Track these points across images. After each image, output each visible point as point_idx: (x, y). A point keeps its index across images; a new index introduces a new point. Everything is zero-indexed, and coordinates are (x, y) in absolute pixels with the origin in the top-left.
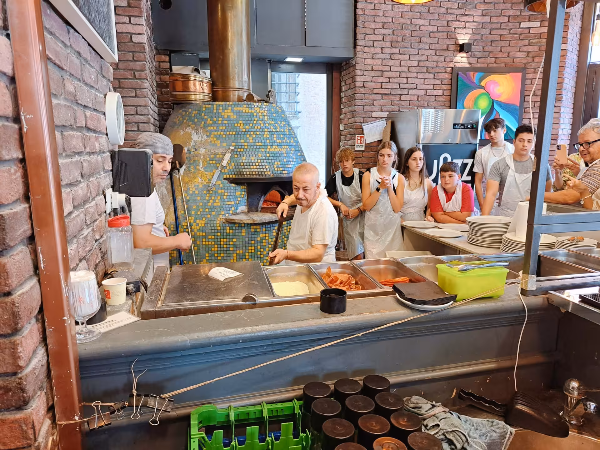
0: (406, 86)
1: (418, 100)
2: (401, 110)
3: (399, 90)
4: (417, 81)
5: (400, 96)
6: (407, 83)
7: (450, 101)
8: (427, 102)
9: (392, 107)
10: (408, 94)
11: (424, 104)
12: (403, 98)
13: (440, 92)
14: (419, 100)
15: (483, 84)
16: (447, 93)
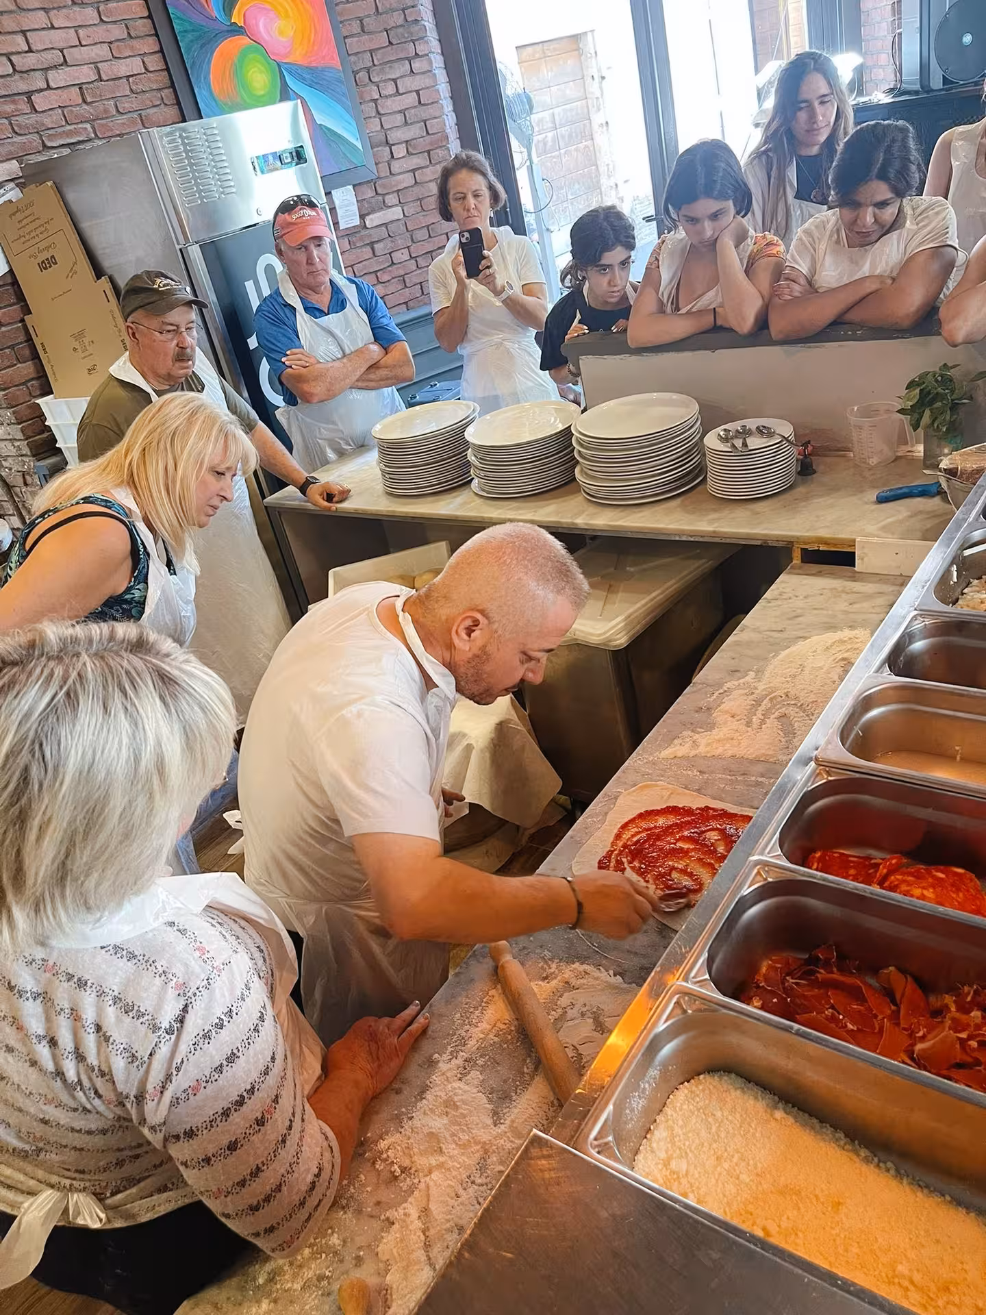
0: (30, 61)
1: (84, 101)
2: (49, 144)
3: (17, 77)
4: (57, 38)
5: (29, 99)
6: (30, 51)
7: (173, 86)
8: (112, 102)
9: (18, 139)
10: (49, 87)
11: (106, 111)
12: (40, 101)
13: (135, 65)
14: (89, 100)
15: (236, 18)
16: (155, 63)
